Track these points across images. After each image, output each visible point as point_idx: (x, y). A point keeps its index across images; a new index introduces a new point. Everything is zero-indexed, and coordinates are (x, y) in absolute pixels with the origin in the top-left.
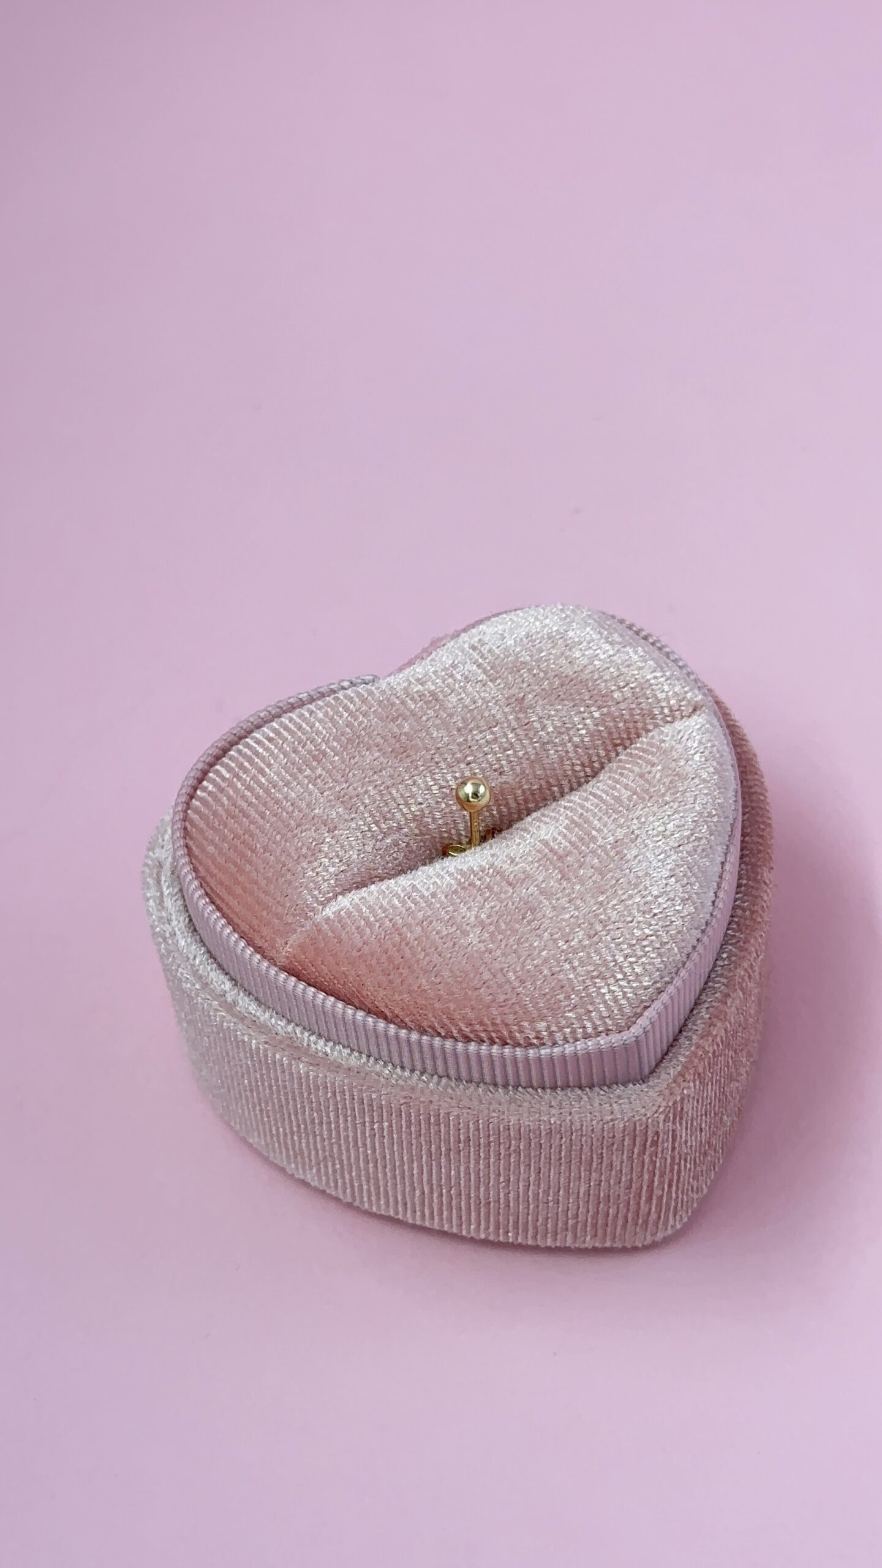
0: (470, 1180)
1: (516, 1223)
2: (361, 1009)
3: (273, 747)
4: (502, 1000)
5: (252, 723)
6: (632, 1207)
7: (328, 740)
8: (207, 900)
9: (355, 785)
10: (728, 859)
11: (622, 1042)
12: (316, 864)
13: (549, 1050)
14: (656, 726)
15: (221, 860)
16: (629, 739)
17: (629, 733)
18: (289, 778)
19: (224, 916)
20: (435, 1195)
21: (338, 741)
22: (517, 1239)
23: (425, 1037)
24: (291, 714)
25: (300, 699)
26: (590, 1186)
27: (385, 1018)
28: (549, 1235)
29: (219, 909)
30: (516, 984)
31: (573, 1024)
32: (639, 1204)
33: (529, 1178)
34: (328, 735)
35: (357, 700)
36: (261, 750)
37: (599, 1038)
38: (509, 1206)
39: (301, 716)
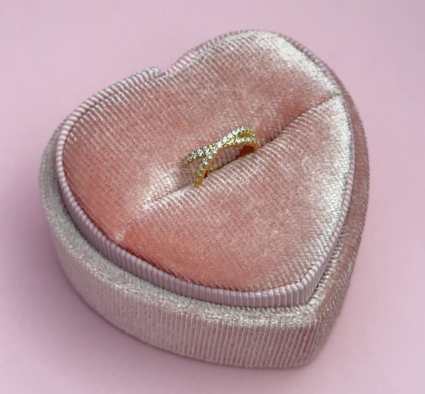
3: (109, 118)
6: (295, 354)
19: (85, 213)
20: (193, 346)
26: (274, 348)
28: (251, 363)
32: (298, 353)
33: (244, 345)
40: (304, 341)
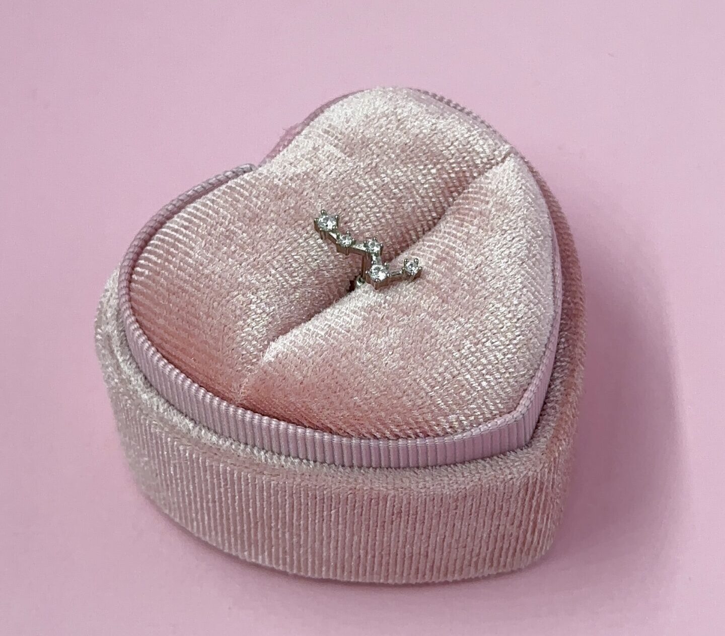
0: (398, 541)
1: (432, 567)
2: (309, 427)
3: (190, 233)
4: (420, 403)
5: (163, 215)
6: (521, 540)
7: (234, 221)
8: (166, 361)
9: (265, 254)
10: (556, 267)
11: (513, 420)
12: (249, 321)
13: (460, 435)
14: (480, 173)
15: (171, 329)
16: (461, 185)
17: (460, 181)
18: (209, 255)
19: (182, 372)
20: (369, 557)
21: (242, 222)
22: (431, 579)
23: (363, 441)
24: (193, 205)
25: (196, 191)
26: (491, 531)
27: (331, 432)
28: (456, 572)
29: (176, 367)
30: (429, 389)
31: (475, 412)
32: (525, 537)
33: (445, 533)
34: (232, 218)
35: (248, 186)
36: (181, 237)
37: (496, 420)
38: (427, 556)
39: (205, 205)
40: (533, 509)
